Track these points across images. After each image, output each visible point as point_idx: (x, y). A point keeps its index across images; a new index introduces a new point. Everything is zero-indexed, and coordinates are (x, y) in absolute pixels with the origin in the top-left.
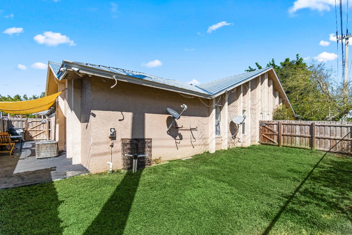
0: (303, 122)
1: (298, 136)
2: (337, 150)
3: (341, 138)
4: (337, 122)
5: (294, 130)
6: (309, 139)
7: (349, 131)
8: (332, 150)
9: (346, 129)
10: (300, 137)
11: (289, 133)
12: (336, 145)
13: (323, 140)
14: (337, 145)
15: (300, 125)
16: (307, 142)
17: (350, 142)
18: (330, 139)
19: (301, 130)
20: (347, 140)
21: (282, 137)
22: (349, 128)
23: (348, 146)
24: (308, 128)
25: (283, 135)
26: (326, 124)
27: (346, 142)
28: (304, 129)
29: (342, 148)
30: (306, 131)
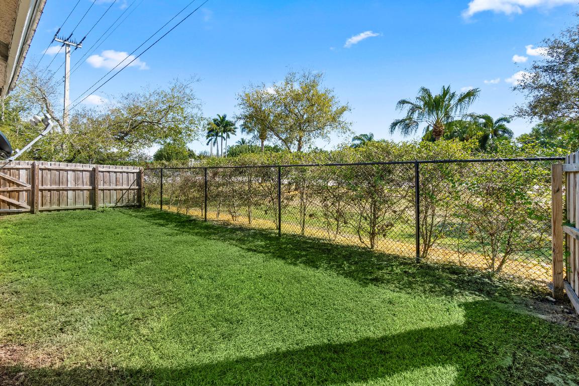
0: (80, 166)
1: (71, 190)
2: (124, 204)
3: (128, 187)
4: (123, 167)
5: (65, 180)
6: (88, 192)
7: (135, 178)
8: (119, 204)
9: (132, 175)
10: (74, 190)
11: (53, 184)
12: (122, 197)
13: (108, 192)
14: (124, 196)
15: (74, 171)
16: (85, 198)
17: (136, 191)
18: (116, 190)
19: (76, 180)
20: (133, 189)
21: (40, 193)
22: (135, 174)
23: (134, 196)
24: (87, 175)
25: (41, 190)
26: (111, 170)
27: (133, 191)
28: (81, 176)
29: (129, 200)
30: (85, 180)
